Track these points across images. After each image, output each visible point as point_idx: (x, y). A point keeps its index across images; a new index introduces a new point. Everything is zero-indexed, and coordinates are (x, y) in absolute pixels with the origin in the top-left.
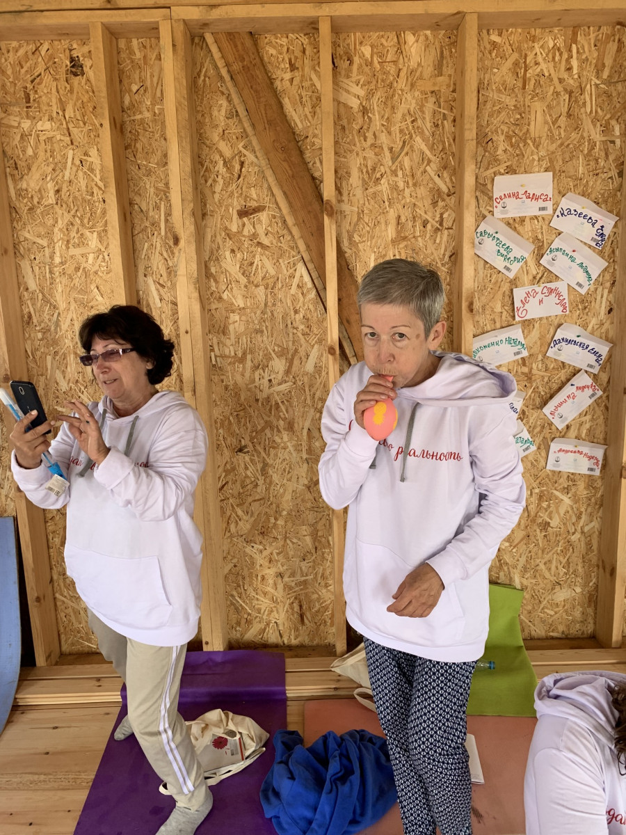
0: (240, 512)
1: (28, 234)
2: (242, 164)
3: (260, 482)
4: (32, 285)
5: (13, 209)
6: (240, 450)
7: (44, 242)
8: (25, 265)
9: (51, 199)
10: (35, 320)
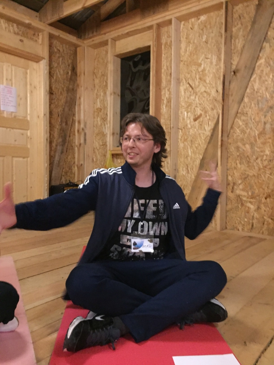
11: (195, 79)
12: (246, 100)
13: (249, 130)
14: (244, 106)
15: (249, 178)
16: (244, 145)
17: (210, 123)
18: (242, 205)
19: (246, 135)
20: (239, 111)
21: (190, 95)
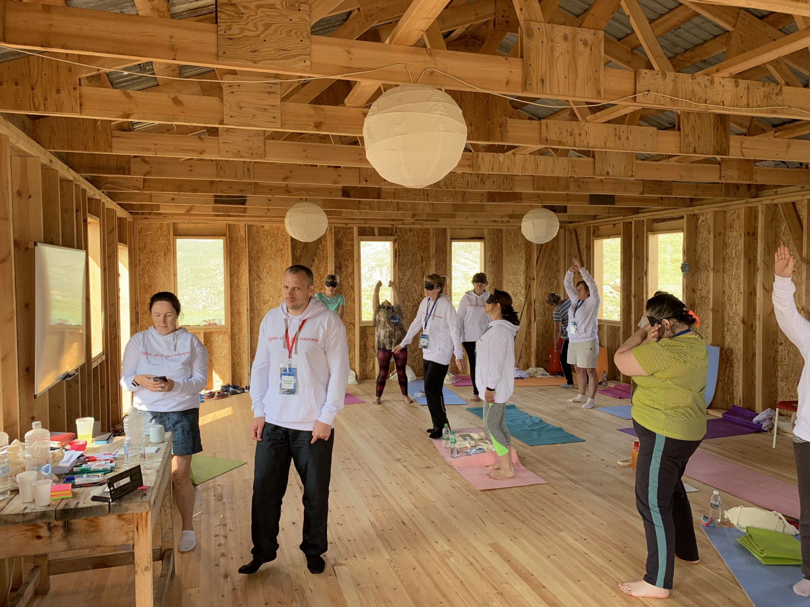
0: (779, 368)
1: (727, 266)
2: (788, 243)
3: (787, 358)
4: (726, 282)
5: (724, 258)
6: (781, 344)
7: (731, 268)
8: (725, 275)
9: (734, 256)
10: (726, 292)
11: (263, 273)
21: (259, 284)
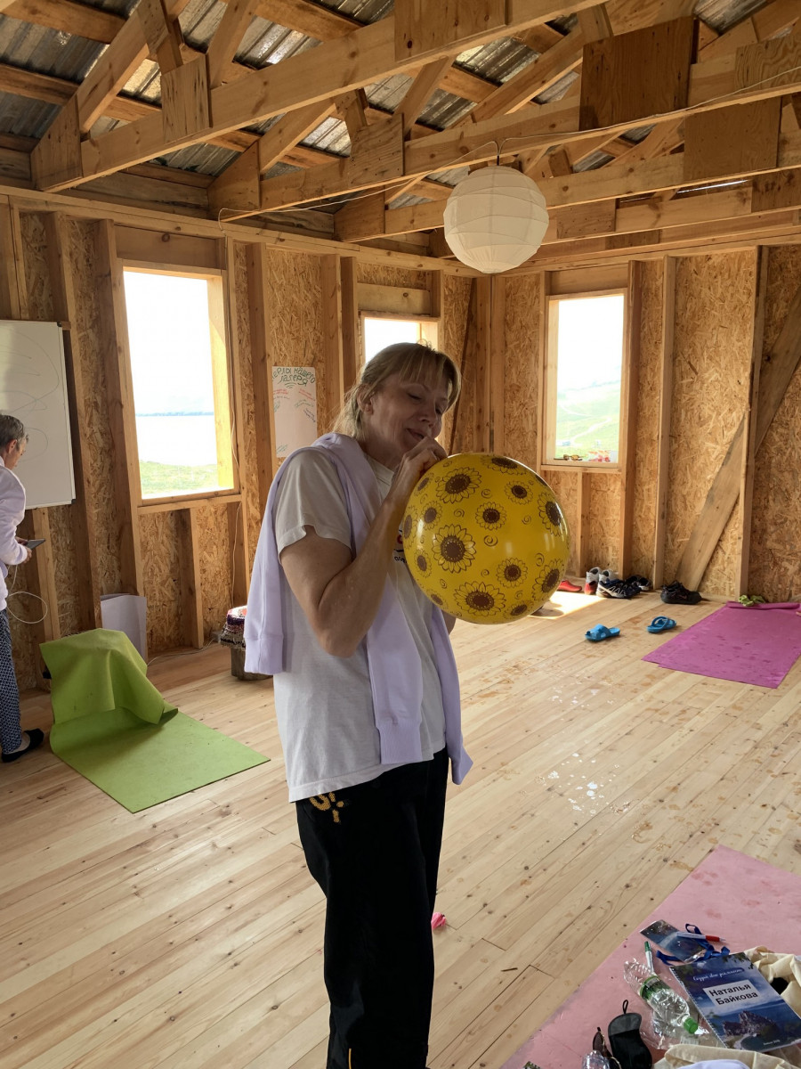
11: (702, 358)
12: (787, 402)
13: (790, 449)
14: (783, 412)
15: (788, 523)
16: (782, 472)
17: (725, 432)
18: (775, 564)
19: (785, 458)
20: (776, 419)
21: (692, 383)
